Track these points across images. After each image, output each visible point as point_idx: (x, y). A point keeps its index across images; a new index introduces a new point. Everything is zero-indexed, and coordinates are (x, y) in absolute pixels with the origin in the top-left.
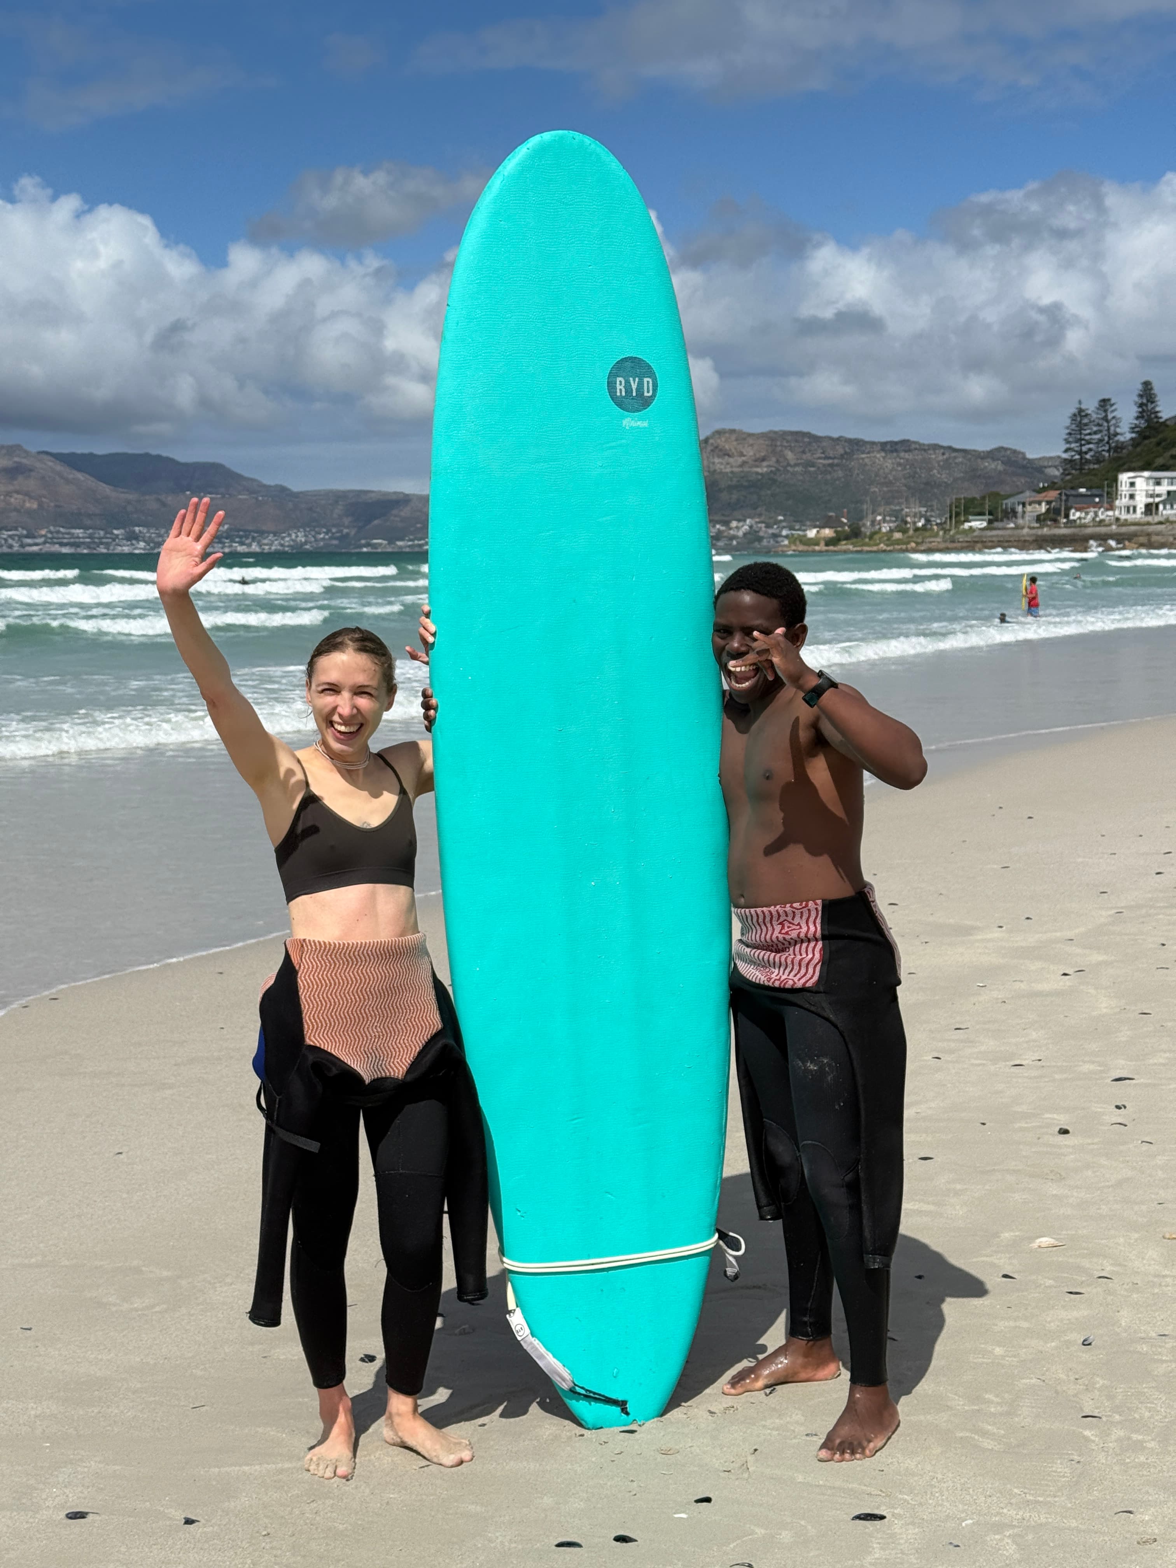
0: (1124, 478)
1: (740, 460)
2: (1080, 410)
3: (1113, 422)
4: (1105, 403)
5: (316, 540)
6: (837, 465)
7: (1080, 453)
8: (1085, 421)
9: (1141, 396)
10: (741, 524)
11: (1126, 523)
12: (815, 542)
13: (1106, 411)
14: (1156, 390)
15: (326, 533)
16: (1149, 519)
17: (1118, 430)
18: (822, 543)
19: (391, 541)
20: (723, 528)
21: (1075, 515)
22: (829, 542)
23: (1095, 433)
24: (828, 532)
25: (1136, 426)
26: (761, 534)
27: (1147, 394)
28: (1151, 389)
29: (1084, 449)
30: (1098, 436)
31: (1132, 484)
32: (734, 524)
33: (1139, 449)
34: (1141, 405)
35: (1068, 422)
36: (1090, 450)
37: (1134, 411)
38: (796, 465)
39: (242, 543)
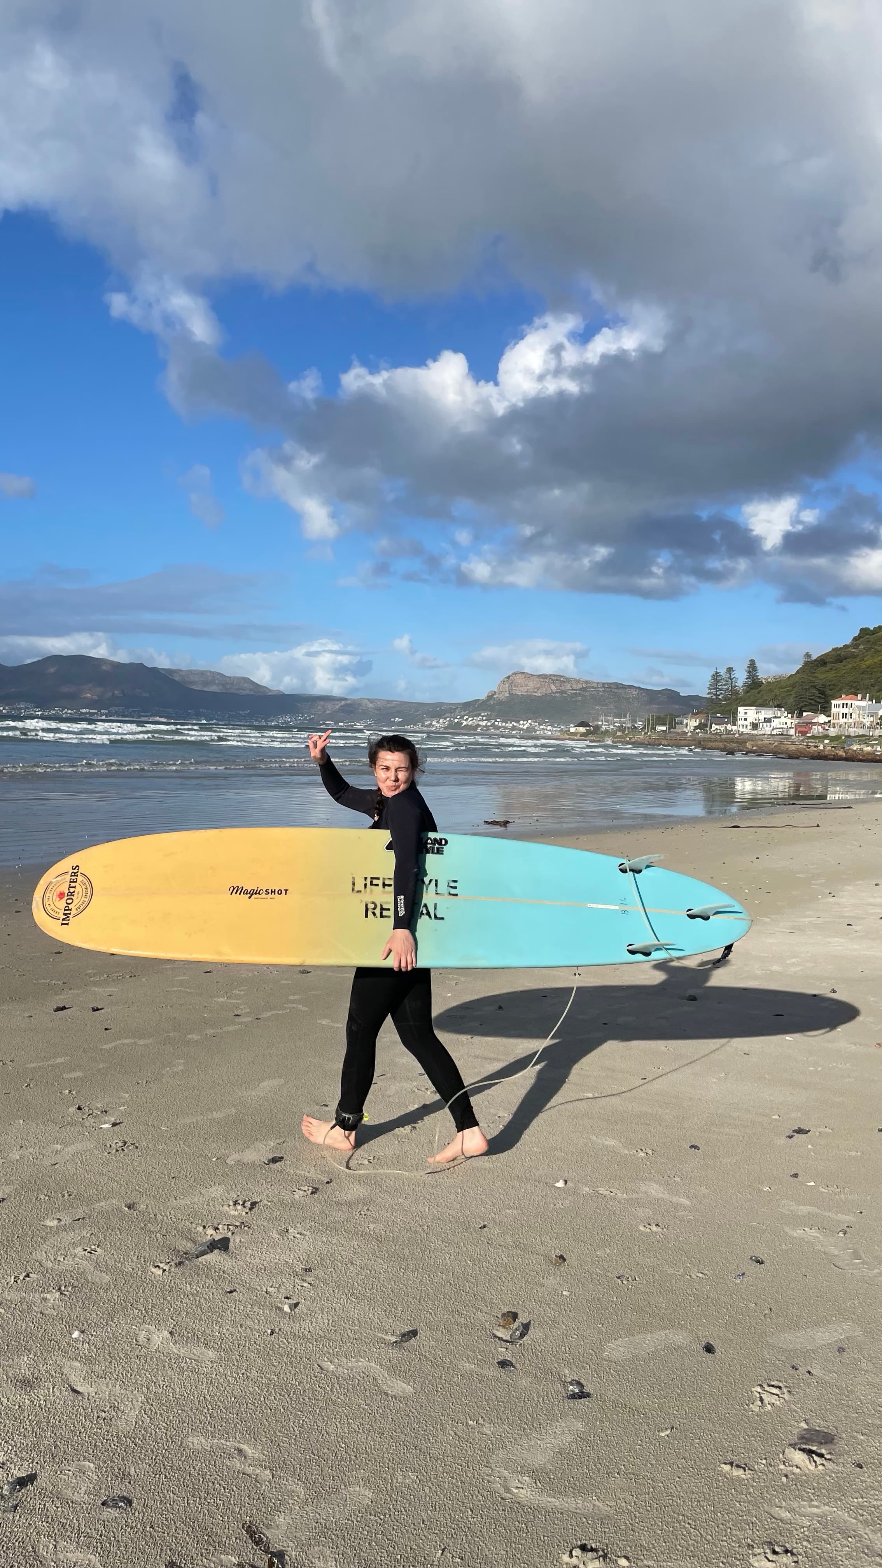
0: (741, 709)
1: (526, 689)
2: (717, 673)
3: (734, 680)
4: (730, 670)
5: (296, 720)
6: (579, 694)
7: (716, 695)
8: (719, 678)
9: (749, 667)
10: (526, 722)
11: (742, 734)
12: (575, 734)
13: (730, 674)
14: (757, 665)
15: (302, 717)
16: (755, 732)
17: (736, 684)
18: (579, 735)
19: (336, 723)
20: (515, 724)
21: (714, 727)
22: (583, 735)
23: (725, 685)
24: (582, 730)
25: (746, 683)
26: (536, 728)
27: (752, 667)
28: (755, 664)
29: (718, 693)
30: (726, 687)
31: (746, 713)
32: (522, 722)
33: (748, 694)
34: (749, 672)
35: (710, 679)
36: (721, 693)
37: (746, 675)
38: (556, 692)
39: (256, 720)
